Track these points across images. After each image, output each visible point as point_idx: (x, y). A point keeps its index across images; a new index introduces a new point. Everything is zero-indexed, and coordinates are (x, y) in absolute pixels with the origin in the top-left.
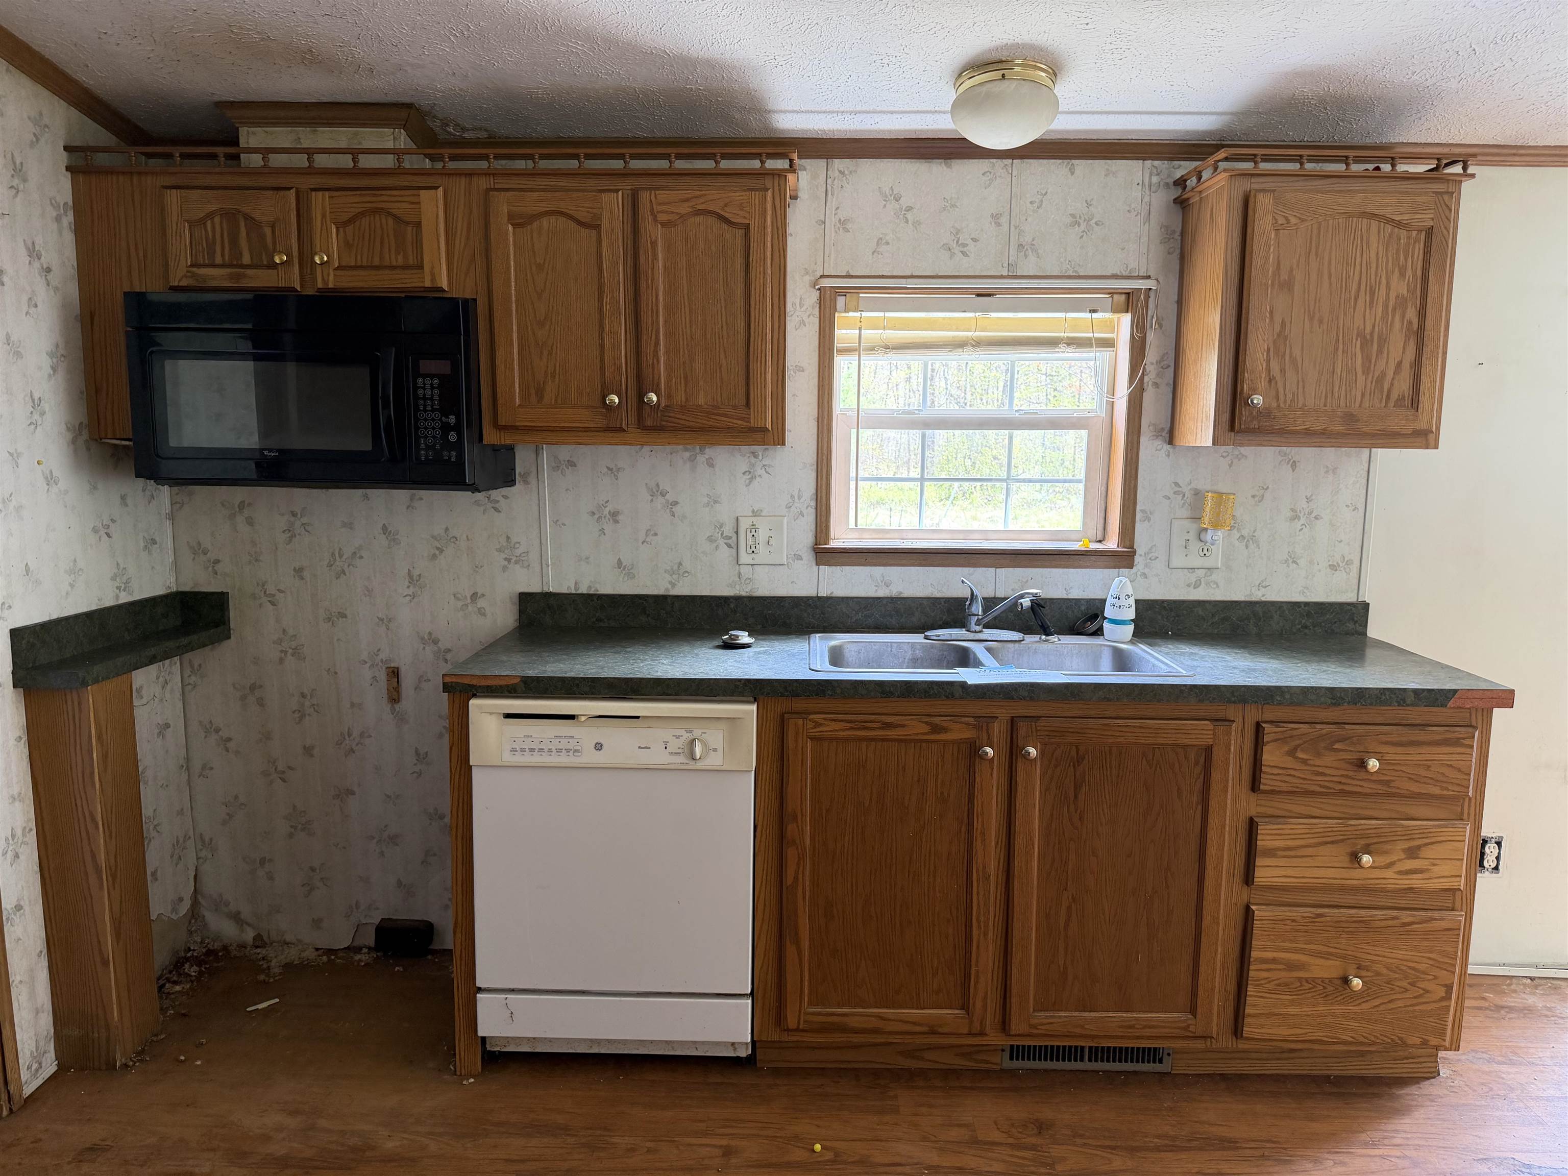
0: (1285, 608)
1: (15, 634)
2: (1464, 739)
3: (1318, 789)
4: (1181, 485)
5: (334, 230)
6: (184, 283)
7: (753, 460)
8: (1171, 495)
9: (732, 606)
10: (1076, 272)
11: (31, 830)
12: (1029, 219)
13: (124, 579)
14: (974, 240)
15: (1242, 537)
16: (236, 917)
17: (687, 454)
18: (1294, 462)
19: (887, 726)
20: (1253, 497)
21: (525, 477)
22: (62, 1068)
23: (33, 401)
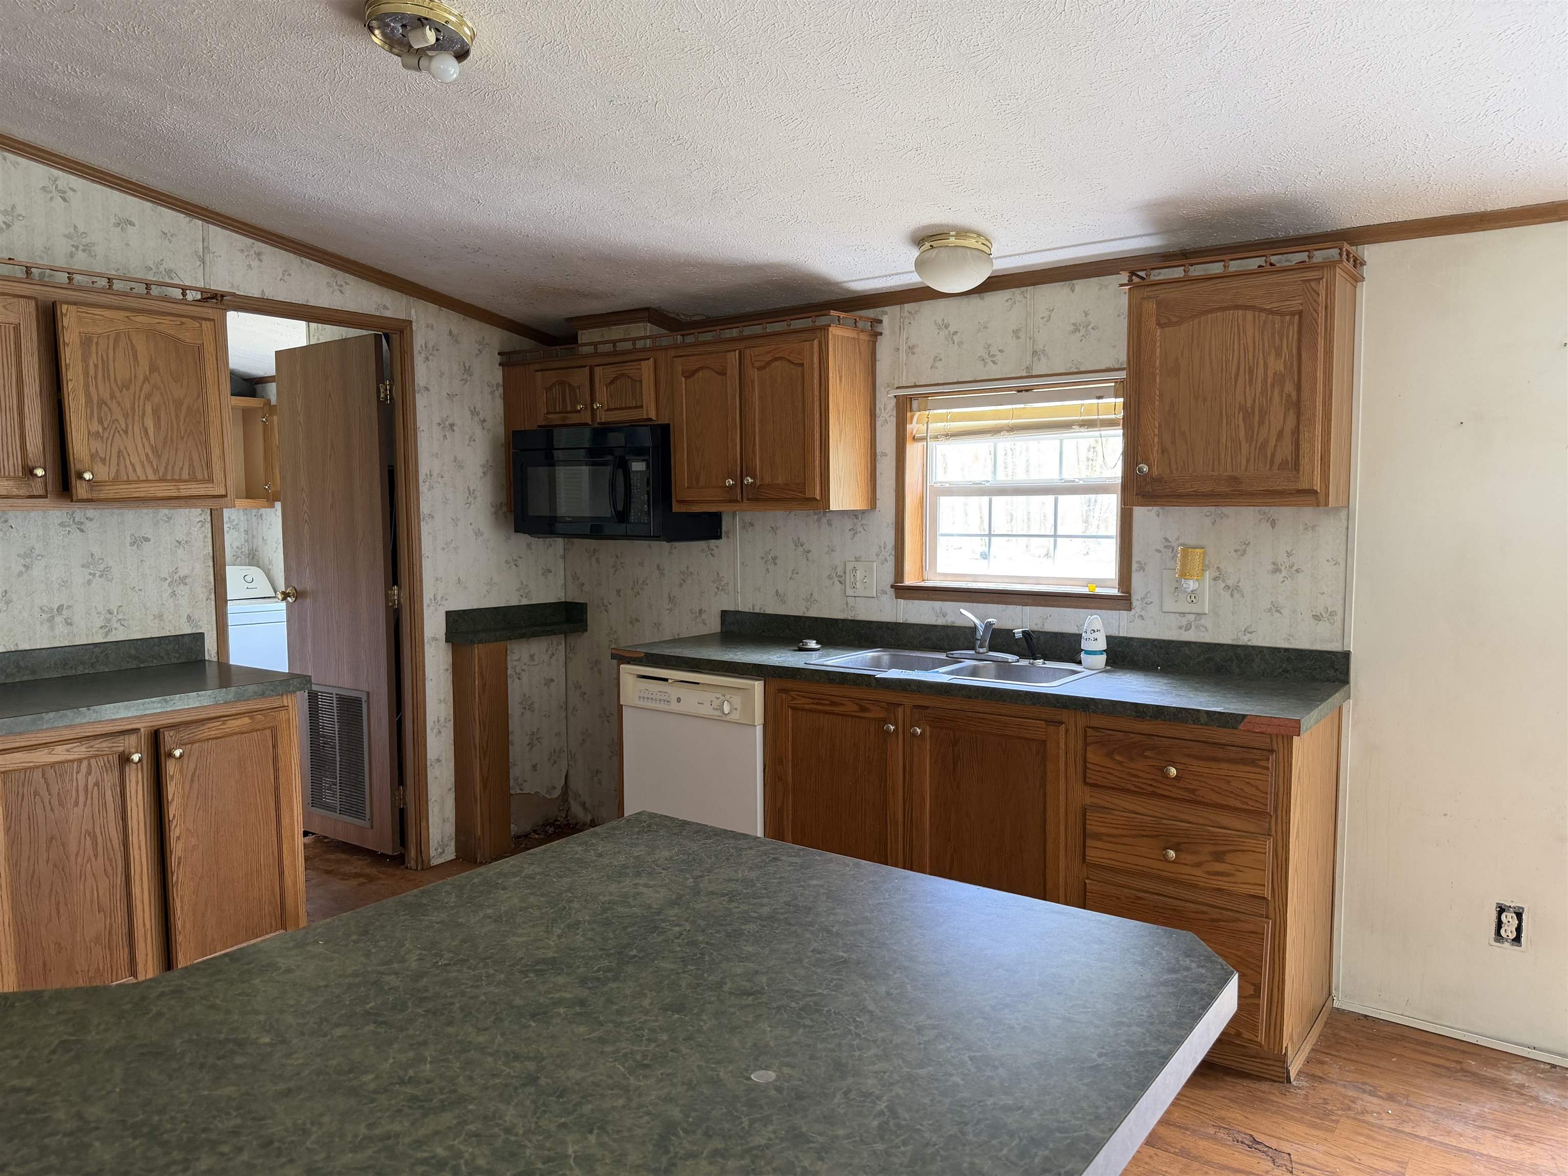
0: (1265, 652)
1: (448, 614)
2: (1259, 760)
3: (1134, 788)
4: (1170, 539)
5: (605, 389)
6: (543, 424)
7: (855, 521)
8: (1162, 549)
9: (840, 626)
10: (1077, 368)
11: (450, 720)
12: (1041, 331)
13: (526, 591)
14: (1001, 351)
15: (1227, 587)
16: (583, 805)
17: (816, 517)
18: (1273, 519)
19: (833, 704)
20: (1236, 551)
21: (727, 533)
22: (457, 858)
23: (469, 491)
